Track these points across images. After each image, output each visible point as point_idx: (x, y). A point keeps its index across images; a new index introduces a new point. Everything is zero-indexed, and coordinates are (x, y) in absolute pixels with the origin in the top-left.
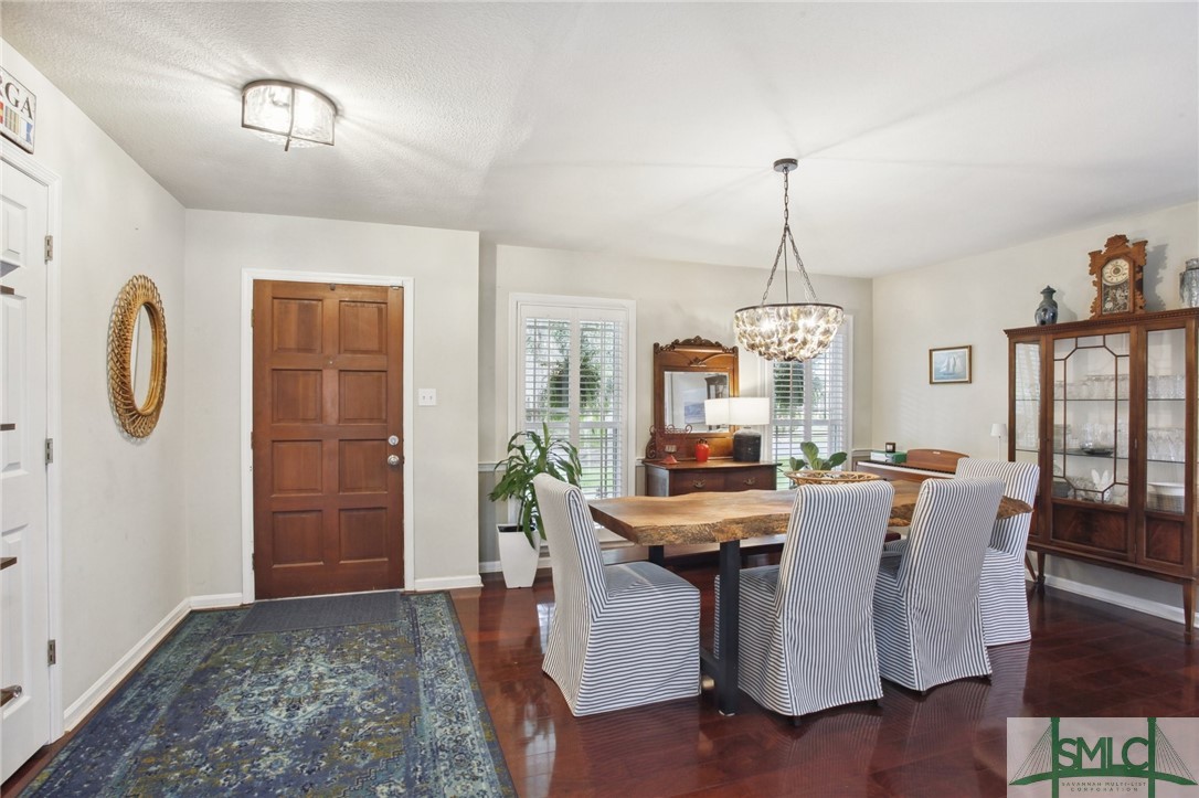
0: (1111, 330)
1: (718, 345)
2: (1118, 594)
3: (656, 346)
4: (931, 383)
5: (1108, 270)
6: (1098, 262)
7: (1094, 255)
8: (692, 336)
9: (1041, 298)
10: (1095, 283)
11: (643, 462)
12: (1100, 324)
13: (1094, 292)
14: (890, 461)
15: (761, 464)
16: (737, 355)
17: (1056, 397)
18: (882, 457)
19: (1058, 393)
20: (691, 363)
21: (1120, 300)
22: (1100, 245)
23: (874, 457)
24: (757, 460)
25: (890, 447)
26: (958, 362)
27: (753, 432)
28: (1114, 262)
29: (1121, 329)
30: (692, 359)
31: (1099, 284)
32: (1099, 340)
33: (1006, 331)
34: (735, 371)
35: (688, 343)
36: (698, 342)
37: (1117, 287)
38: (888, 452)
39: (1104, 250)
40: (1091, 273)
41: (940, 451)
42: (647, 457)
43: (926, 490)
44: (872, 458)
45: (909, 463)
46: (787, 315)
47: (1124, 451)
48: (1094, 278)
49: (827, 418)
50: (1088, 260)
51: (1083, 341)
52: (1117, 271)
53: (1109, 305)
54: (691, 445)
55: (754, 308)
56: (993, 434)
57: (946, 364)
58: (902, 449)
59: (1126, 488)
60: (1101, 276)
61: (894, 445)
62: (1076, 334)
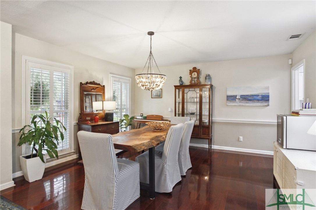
0: (196, 87)
1: (99, 84)
2: (195, 144)
3: (81, 83)
4: (152, 98)
5: (193, 74)
6: (191, 72)
7: (190, 70)
8: (92, 81)
9: (179, 79)
10: (190, 77)
11: (77, 123)
12: (192, 86)
13: (190, 79)
14: (142, 119)
15: (114, 122)
16: (105, 88)
17: (185, 102)
18: (140, 118)
19: (185, 101)
20: (92, 90)
21: (195, 81)
22: (192, 69)
23: (138, 118)
24: (112, 121)
25: (142, 115)
26: (159, 92)
27: (111, 112)
28: (194, 73)
29: (198, 87)
30: (92, 88)
31: (191, 77)
32: (193, 89)
33: (174, 86)
34: (104, 93)
35: (91, 83)
36: (93, 83)
37: (195, 78)
38: (141, 116)
39: (192, 70)
40: (190, 74)
41: (156, 115)
42: (79, 122)
43: (186, 125)
44: (137, 118)
45: (147, 118)
46: (157, 77)
47: (198, 113)
48: (190, 75)
49: (125, 107)
50: (189, 71)
51: (190, 89)
52: (195, 75)
53: (193, 82)
54: (93, 117)
55: (145, 74)
56: (169, 110)
57: (155, 93)
58: (145, 115)
59: (199, 121)
60: (191, 75)
61: (143, 114)
62: (189, 87)
